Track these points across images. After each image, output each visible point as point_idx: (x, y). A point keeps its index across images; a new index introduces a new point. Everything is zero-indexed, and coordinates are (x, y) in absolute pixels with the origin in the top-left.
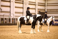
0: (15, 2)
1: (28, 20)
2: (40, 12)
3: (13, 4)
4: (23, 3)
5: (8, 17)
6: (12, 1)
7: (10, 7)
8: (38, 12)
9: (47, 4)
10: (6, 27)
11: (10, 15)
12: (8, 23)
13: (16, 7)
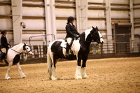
0: (57, 7)
1: (69, 47)
2: (116, 25)
3: (51, 11)
4: (75, 8)
5: (41, 43)
6: (48, 5)
7: (44, 18)
8: (112, 25)
9: (134, 5)
10: (37, 68)
11: (46, 39)
12: (42, 56)
13: (57, 18)
